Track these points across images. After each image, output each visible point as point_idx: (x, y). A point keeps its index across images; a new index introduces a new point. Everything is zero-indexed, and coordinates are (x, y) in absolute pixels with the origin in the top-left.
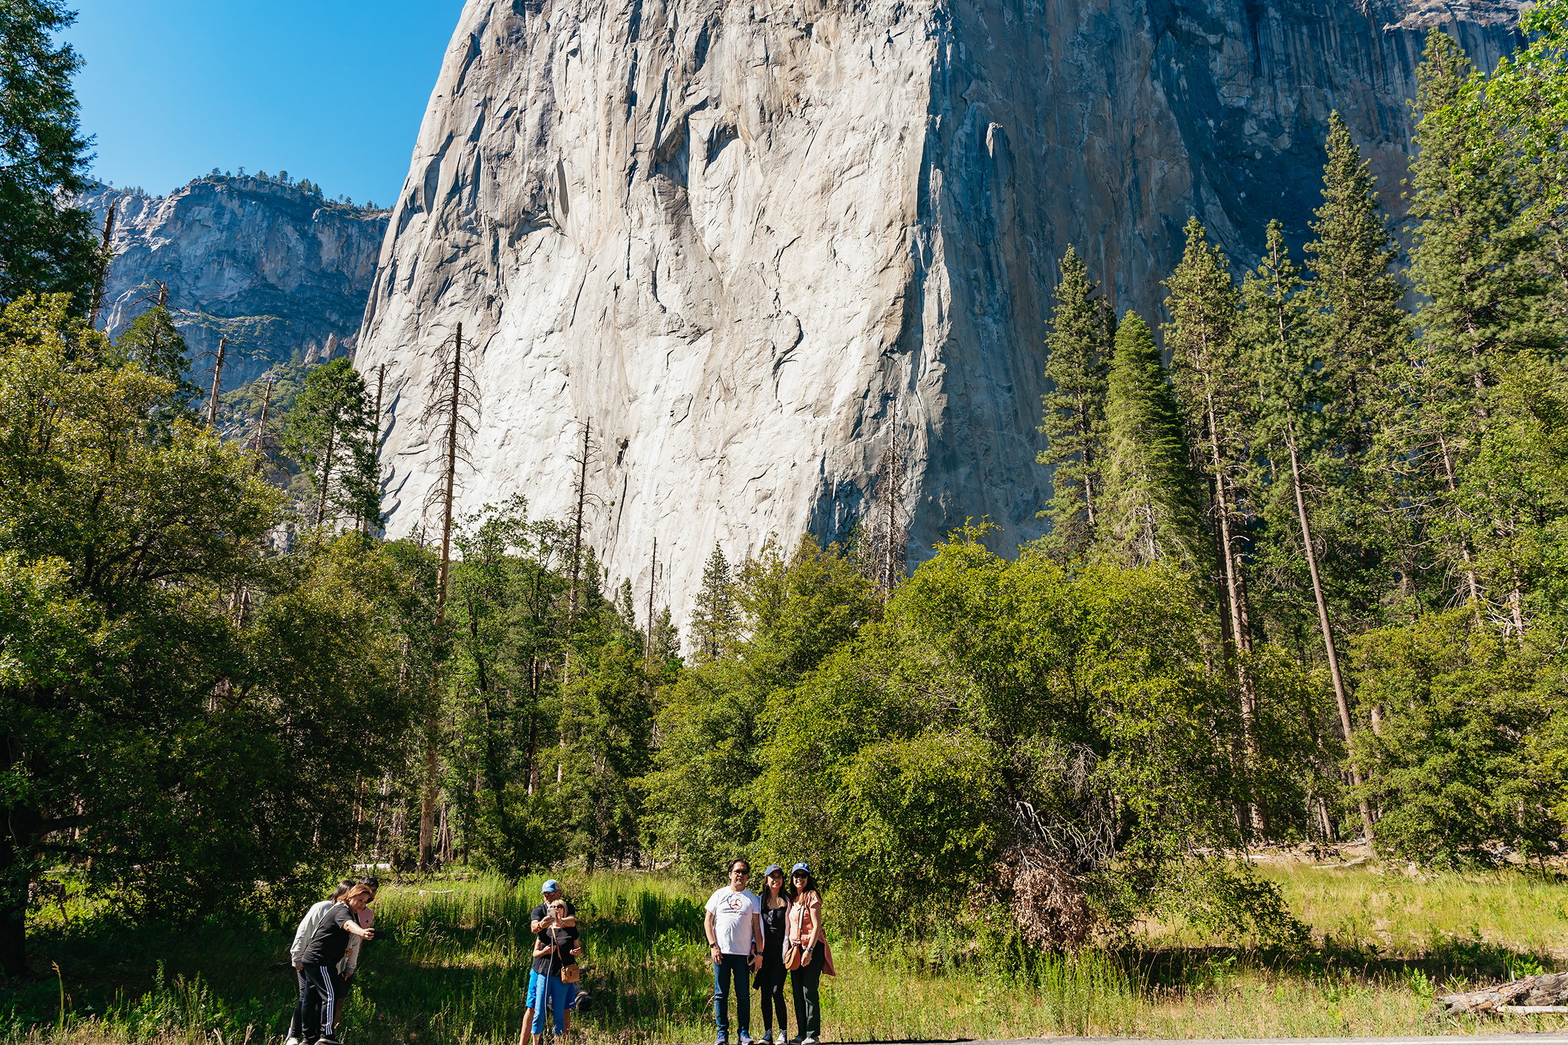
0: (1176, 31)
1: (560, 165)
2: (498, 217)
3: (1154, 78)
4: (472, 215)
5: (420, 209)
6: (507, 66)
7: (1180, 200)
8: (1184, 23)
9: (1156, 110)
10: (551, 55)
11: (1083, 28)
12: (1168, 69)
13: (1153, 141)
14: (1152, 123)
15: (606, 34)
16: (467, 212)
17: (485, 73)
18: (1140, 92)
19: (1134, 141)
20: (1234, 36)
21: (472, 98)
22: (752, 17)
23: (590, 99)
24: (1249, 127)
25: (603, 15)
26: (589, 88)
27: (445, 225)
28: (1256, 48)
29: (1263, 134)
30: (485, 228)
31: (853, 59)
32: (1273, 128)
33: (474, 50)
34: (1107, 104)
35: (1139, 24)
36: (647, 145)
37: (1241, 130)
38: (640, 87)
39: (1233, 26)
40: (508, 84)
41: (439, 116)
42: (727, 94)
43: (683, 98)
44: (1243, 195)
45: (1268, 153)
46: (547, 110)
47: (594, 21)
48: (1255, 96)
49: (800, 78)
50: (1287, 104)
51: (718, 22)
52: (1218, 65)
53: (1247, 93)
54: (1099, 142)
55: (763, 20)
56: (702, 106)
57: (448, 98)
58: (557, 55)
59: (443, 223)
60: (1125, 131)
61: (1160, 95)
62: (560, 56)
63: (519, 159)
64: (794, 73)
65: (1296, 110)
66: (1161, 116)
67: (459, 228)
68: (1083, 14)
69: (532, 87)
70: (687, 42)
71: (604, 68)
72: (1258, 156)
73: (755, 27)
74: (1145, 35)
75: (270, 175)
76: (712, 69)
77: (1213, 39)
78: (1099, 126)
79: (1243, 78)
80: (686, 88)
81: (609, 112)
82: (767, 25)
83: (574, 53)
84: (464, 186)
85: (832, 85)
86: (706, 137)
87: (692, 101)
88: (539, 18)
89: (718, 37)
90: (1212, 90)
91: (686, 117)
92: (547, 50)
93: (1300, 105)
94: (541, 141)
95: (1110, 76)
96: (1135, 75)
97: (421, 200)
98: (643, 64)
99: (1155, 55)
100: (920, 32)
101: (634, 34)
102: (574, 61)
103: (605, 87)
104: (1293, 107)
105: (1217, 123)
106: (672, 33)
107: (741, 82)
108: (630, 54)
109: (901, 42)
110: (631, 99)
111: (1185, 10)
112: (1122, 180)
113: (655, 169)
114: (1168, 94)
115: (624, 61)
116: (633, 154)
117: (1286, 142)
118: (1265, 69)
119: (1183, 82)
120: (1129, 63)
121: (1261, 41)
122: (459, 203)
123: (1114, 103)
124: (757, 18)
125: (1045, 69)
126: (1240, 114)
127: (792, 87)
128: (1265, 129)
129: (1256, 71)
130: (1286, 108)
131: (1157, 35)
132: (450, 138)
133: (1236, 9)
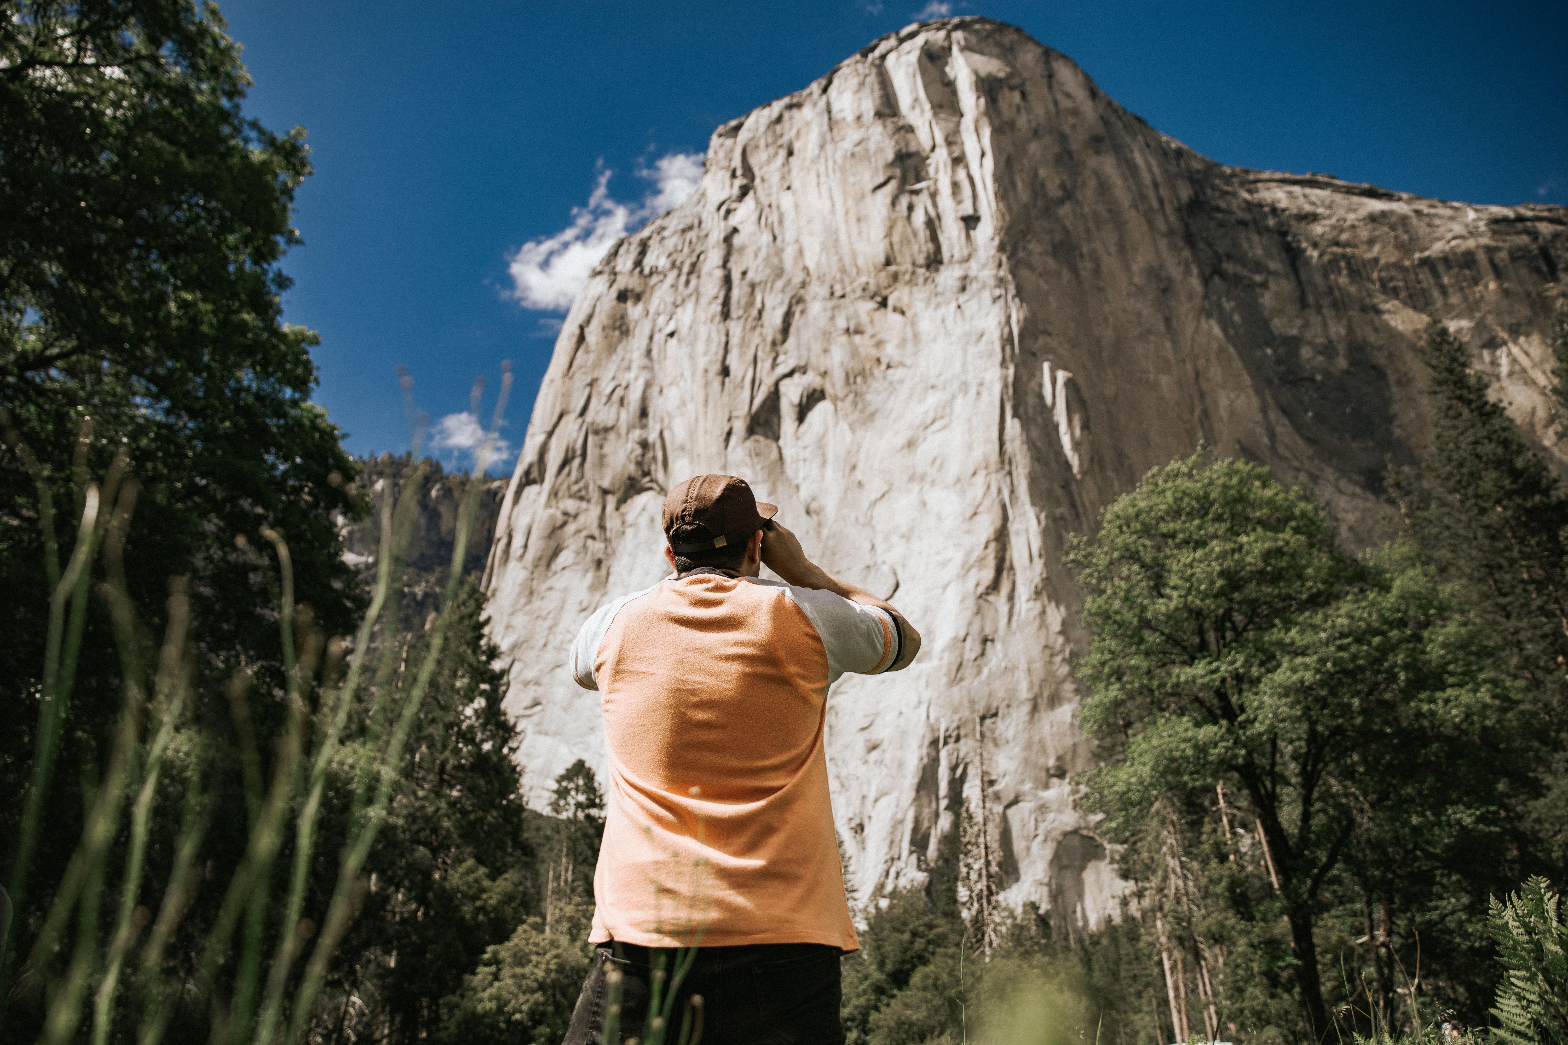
0: (1223, 276)
1: (661, 434)
2: (606, 484)
3: (1209, 316)
4: (581, 484)
5: (534, 482)
6: (611, 349)
7: (1251, 425)
8: (1229, 267)
9: (1215, 345)
10: (651, 338)
11: (1137, 280)
12: (1219, 306)
13: (1216, 372)
14: (1213, 357)
15: (702, 316)
16: (576, 482)
17: (592, 357)
18: (1197, 330)
19: (1197, 375)
20: (1275, 273)
21: (581, 380)
22: (832, 294)
23: (687, 374)
24: (1306, 353)
25: (697, 301)
26: (686, 365)
27: (556, 494)
28: (1300, 283)
29: (1320, 358)
30: (595, 495)
31: (927, 323)
32: (1328, 350)
33: (581, 339)
34: (1168, 345)
35: (1187, 272)
36: (742, 410)
37: (1298, 356)
38: (733, 361)
39: (1274, 265)
40: (612, 367)
41: (550, 397)
42: (814, 361)
43: (774, 365)
44: (1310, 414)
45: (1327, 374)
46: (648, 385)
47: (690, 306)
48: (1306, 325)
49: (879, 344)
50: (1338, 330)
51: (800, 300)
52: (1267, 300)
53: (1299, 322)
54: (1164, 380)
55: (843, 296)
56: (790, 374)
57: (559, 382)
58: (657, 337)
59: (554, 494)
60: (1189, 366)
61: (1217, 331)
62: (659, 338)
63: (623, 431)
64: (874, 341)
65: (1348, 334)
66: (1221, 350)
67: (571, 496)
68: (1135, 268)
69: (635, 366)
70: (774, 318)
71: (701, 347)
72: (1319, 377)
73: (835, 302)
74: (1195, 282)
75: (397, 455)
76: (798, 340)
77: (1258, 278)
78: (1164, 366)
79: (1292, 309)
80: (775, 359)
81: (707, 385)
82: (846, 300)
83: (672, 335)
84: (573, 457)
85: (910, 348)
86: (796, 400)
87: (782, 370)
88: (640, 307)
89: (803, 312)
90: (1264, 324)
91: (777, 384)
92: (647, 333)
93: (1350, 329)
94: (644, 413)
95: (1168, 321)
96: (1191, 316)
97: (535, 474)
98: (735, 341)
99: (1206, 296)
100: (986, 296)
101: (726, 314)
102: (673, 342)
103: (702, 362)
104: (1343, 332)
105: (1275, 351)
106: (760, 313)
107: (826, 351)
108: (723, 333)
109: (971, 307)
110: (725, 371)
111: (1229, 257)
112: (1192, 411)
113: (751, 431)
114: (1225, 330)
115: (718, 339)
116: (729, 420)
117: (1342, 363)
118: (1311, 299)
119: (1237, 318)
120: (1184, 309)
121: (1304, 277)
122: (569, 474)
123: (1175, 343)
124: (838, 293)
125: (1106, 319)
126: (1294, 343)
127: (874, 352)
128: (1321, 353)
129: (1303, 304)
130: (1338, 332)
131: (1206, 281)
132: (561, 416)
133: (1275, 252)
